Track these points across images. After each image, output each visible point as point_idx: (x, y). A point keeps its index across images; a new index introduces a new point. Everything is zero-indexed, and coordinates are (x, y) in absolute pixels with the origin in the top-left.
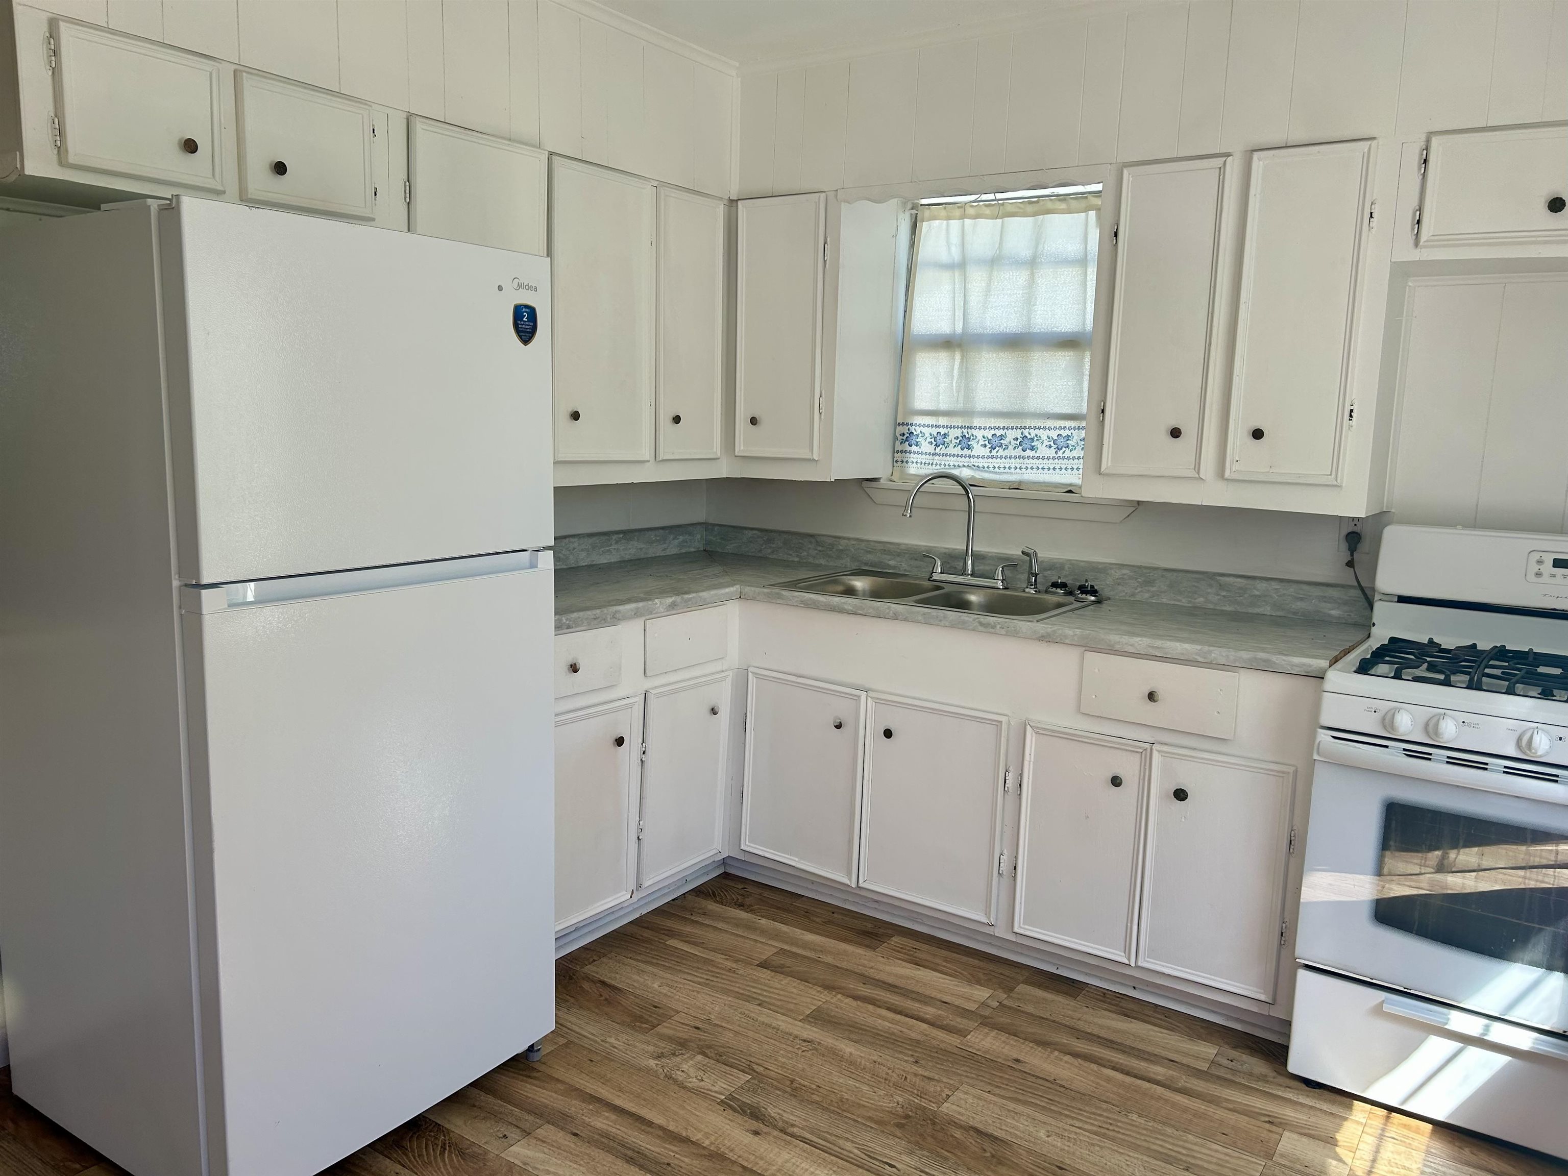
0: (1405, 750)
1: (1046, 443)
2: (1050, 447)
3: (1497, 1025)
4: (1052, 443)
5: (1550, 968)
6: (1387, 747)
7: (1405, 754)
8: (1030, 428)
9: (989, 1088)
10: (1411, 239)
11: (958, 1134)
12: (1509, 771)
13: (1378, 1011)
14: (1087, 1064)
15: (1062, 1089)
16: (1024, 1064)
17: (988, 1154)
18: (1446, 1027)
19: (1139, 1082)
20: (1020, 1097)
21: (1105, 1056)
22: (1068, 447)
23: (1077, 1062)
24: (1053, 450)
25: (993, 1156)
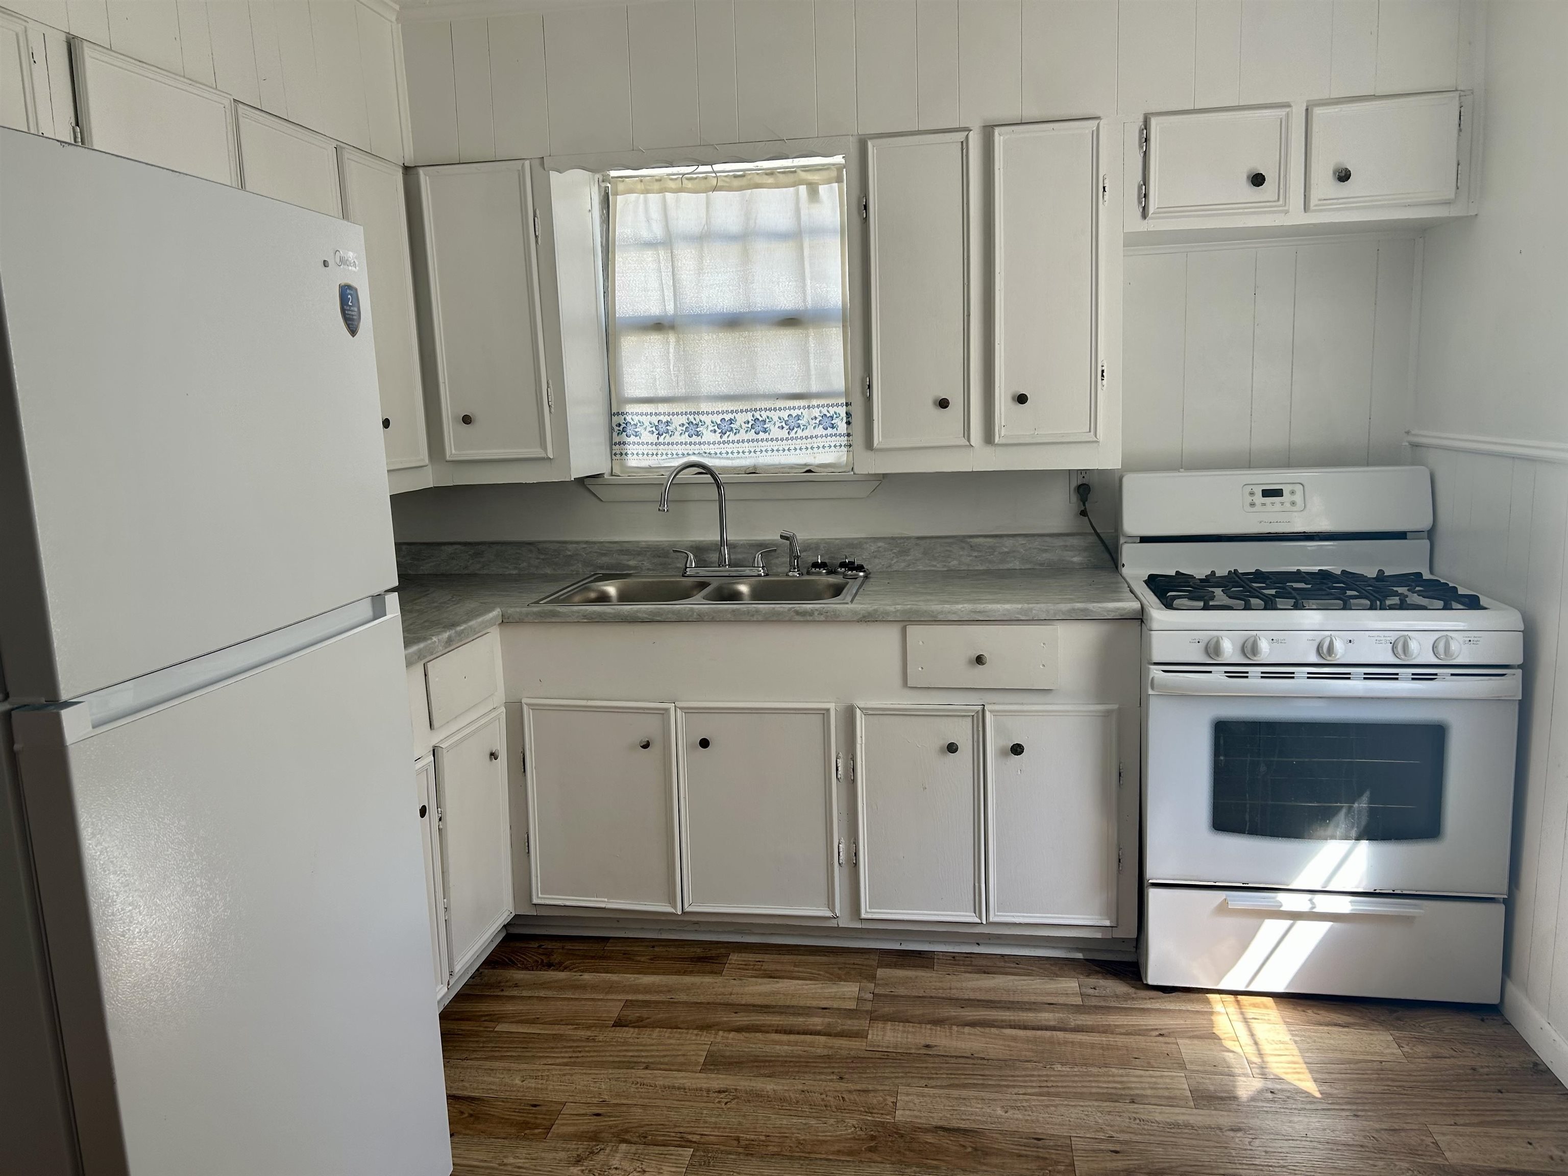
0: (1226, 672)
1: (778, 424)
2: (783, 428)
3: (1318, 898)
4: (783, 424)
5: (1358, 838)
6: (1210, 672)
7: (1227, 676)
8: (760, 410)
9: (923, 1082)
10: (1139, 212)
11: (929, 1138)
12: (1312, 676)
13: (1223, 909)
14: (987, 1030)
15: (985, 1062)
16: (935, 1048)
17: (969, 1150)
18: (1282, 909)
19: (1039, 1033)
20: (956, 1082)
21: (996, 1018)
22: (799, 426)
23: (978, 1030)
24: (785, 431)
25: (976, 1149)
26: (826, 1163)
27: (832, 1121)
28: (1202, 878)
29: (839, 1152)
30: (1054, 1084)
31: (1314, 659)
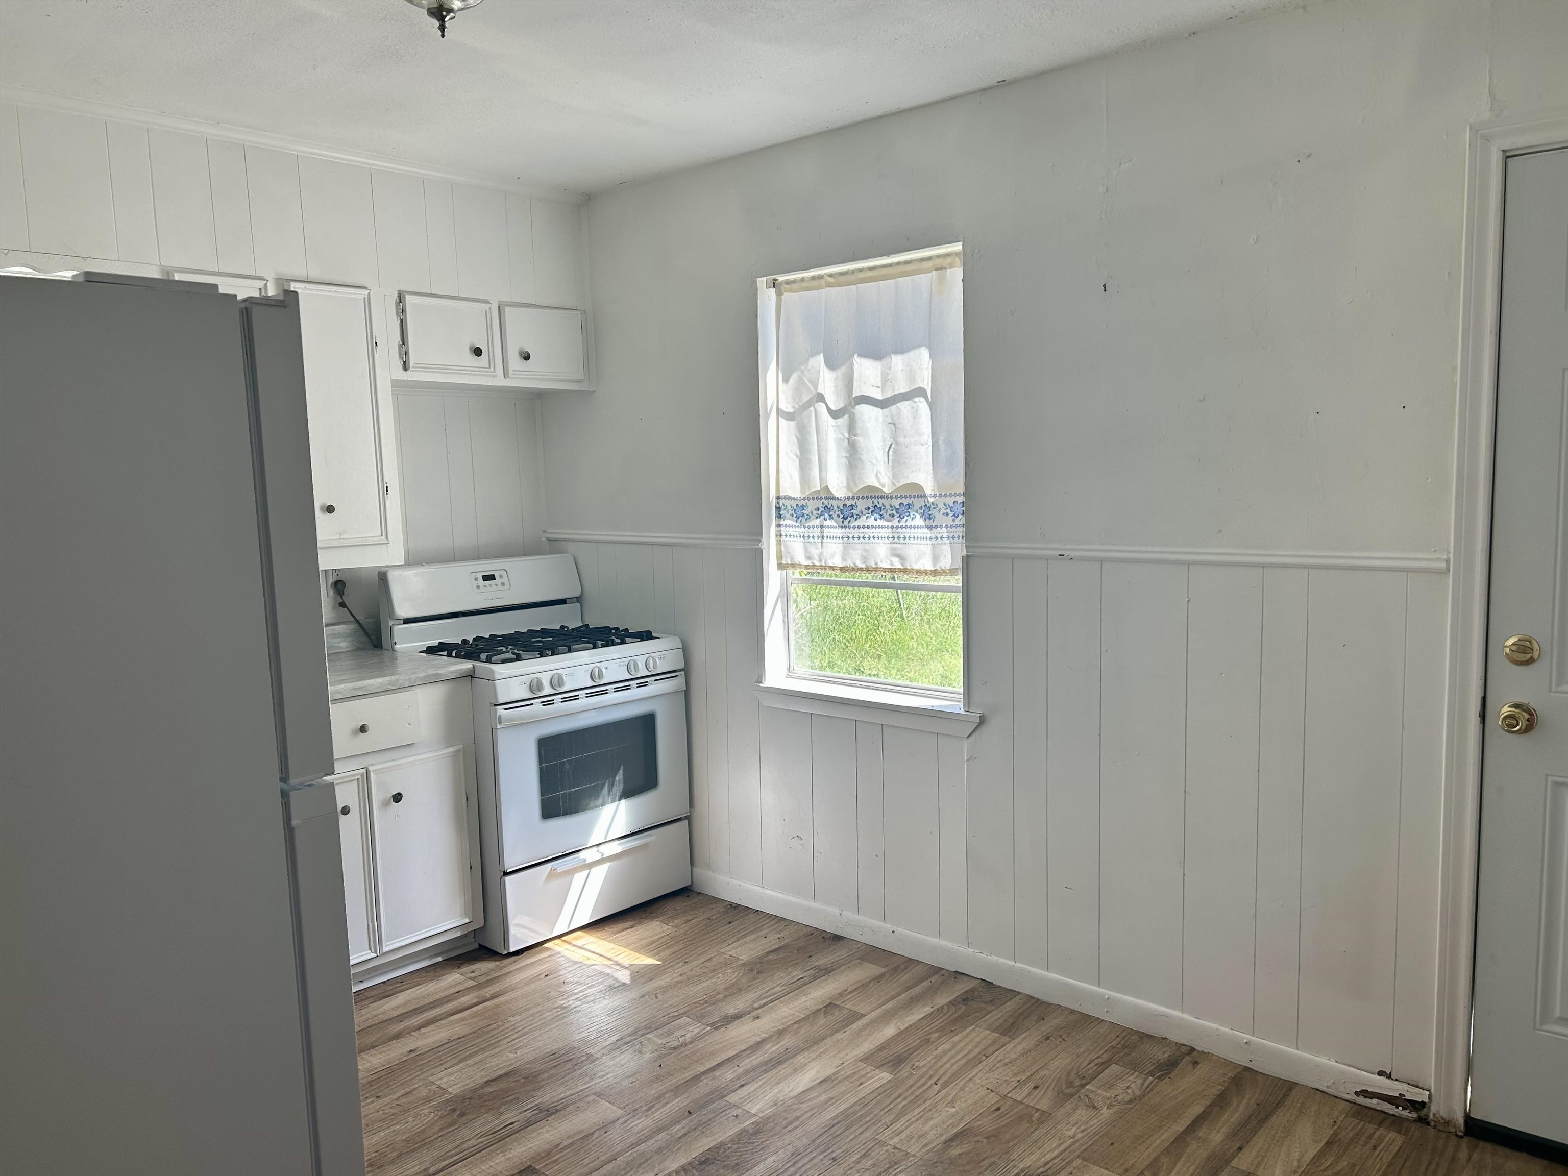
0: (541, 702)
3: (602, 848)
5: (619, 800)
6: (532, 704)
7: (543, 705)
9: (442, 1068)
11: (489, 1090)
12: (589, 695)
13: (552, 875)
14: (437, 1024)
15: (463, 1039)
16: (418, 1050)
17: (523, 1080)
18: (587, 862)
19: (474, 1009)
20: (462, 1057)
21: (435, 1015)
23: (431, 1027)
25: (525, 1078)
26: (443, 1138)
27: (411, 1119)
28: (538, 858)
29: (441, 1129)
30: (523, 1027)
31: (591, 684)
